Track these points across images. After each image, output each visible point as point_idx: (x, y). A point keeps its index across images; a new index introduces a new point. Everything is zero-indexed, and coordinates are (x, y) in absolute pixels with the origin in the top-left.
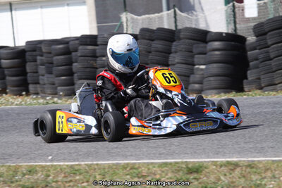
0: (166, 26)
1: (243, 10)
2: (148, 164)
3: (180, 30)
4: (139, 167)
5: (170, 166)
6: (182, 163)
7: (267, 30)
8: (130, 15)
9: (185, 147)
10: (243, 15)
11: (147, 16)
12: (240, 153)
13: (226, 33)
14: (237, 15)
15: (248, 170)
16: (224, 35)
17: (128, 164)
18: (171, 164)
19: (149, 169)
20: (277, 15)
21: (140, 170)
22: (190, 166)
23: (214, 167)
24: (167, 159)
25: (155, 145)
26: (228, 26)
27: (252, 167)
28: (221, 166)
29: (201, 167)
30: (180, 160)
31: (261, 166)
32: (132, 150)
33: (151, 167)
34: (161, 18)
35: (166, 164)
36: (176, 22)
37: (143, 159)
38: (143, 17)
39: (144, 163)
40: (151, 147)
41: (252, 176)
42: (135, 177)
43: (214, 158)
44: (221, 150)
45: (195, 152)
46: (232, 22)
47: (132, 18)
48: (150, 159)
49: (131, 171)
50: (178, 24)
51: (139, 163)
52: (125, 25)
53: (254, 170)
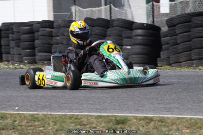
0: (103, 17)
1: (159, 8)
2: (87, 116)
3: (114, 20)
4: (81, 118)
5: (104, 118)
6: (113, 116)
7: (176, 23)
8: (78, 8)
9: (115, 105)
10: (159, 11)
11: (90, 9)
12: (154, 111)
13: (146, 24)
14: (155, 11)
15: (160, 123)
16: (145, 25)
17: (73, 115)
18: (104, 116)
19: (88, 120)
20: (184, 12)
21: (82, 120)
22: (118, 119)
23: (135, 120)
24: (101, 113)
25: (93, 102)
26: (148, 19)
27: (163, 122)
28: (140, 120)
29: (126, 120)
30: (111, 114)
31: (169, 121)
32: (76, 105)
33: (89, 118)
34: (100, 11)
35: (100, 117)
36: (110, 14)
37: (84, 112)
38: (88, 9)
39: (85, 115)
40: (90, 104)
41: (163, 128)
42: (78, 125)
43: (135, 114)
44: (140, 108)
45: (122, 109)
46: (151, 16)
47: (79, 10)
48: (89, 112)
49: (75, 120)
50: (112, 16)
51: (81, 115)
52: (74, 14)
53: (164, 124)
